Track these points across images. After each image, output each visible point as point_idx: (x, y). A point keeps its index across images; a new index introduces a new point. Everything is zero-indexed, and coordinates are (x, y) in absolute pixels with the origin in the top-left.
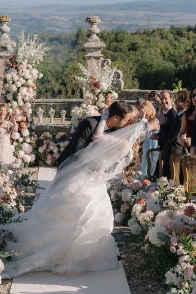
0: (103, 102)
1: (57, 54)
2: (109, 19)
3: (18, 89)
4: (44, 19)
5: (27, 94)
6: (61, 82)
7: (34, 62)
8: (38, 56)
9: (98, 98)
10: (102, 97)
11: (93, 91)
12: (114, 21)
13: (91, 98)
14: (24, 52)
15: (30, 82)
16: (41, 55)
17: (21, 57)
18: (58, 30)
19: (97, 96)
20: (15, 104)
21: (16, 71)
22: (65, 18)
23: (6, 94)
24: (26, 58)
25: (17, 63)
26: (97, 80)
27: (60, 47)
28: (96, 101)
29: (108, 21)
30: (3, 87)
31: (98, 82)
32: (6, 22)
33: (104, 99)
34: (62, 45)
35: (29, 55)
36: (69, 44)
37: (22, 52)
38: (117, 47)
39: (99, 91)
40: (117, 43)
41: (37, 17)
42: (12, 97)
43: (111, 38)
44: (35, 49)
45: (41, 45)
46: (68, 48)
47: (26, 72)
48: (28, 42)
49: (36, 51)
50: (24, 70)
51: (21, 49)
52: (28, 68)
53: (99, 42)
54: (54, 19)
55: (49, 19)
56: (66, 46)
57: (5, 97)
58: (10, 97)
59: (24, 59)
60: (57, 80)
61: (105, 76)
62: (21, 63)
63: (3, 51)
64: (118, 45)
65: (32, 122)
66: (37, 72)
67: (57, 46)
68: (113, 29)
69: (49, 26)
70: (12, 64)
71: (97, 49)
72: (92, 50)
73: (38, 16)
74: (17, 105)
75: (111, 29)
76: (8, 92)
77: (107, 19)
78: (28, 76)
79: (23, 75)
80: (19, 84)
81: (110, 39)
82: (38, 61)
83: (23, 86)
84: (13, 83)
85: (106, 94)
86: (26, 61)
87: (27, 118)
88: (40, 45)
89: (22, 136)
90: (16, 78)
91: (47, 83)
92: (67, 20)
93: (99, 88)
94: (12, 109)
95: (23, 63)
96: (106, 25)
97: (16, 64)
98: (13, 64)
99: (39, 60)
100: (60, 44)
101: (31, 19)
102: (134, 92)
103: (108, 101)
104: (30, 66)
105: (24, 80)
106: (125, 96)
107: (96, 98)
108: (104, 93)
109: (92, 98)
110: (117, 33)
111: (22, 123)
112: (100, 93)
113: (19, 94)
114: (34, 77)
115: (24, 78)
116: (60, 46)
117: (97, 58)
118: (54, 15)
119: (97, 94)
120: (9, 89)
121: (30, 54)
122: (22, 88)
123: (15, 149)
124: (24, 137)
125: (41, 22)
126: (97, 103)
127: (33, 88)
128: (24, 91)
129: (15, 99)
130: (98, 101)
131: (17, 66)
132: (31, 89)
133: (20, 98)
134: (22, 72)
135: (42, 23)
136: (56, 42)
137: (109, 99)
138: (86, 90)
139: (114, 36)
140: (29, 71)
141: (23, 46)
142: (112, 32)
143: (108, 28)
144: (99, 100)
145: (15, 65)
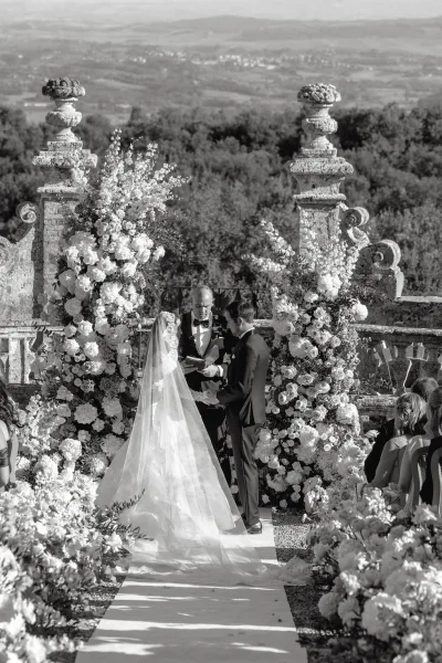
0: (324, 328)
1: (232, 178)
2: (410, 68)
3: (98, 287)
4: (197, 62)
5: (121, 301)
6: (237, 269)
7: (144, 215)
8: (153, 201)
9: (313, 318)
10: (323, 316)
11: (298, 298)
12: (426, 72)
13: (293, 316)
14: (116, 187)
15: (130, 269)
16: (163, 197)
17: (109, 201)
18: (240, 98)
19: (311, 312)
20: (87, 327)
21: (92, 238)
22: (265, 62)
23: (65, 301)
24: (120, 205)
25: (95, 218)
26: (312, 268)
27: (243, 157)
28: (305, 326)
29: (407, 74)
30: (56, 281)
31: (314, 274)
32: (70, 96)
33: (329, 320)
34: (249, 152)
35: (128, 195)
36: (273, 147)
37: (110, 189)
38: (428, 160)
39: (315, 297)
40: (427, 147)
41: (175, 56)
42: (80, 308)
43: (412, 130)
44: (147, 181)
45: (165, 169)
46: (270, 161)
47: (117, 242)
48: (130, 161)
49: (148, 187)
50: (115, 236)
51: (110, 180)
52: (125, 231)
53: (335, 157)
54: (229, 64)
55: (213, 63)
56: (262, 153)
57: (62, 308)
58: (73, 308)
59: (115, 205)
60: (225, 262)
61: (334, 259)
62: (108, 219)
63: (61, 179)
64: (432, 154)
65: (131, 378)
66: (150, 243)
67: (233, 152)
68: (420, 102)
69: (214, 86)
70: (81, 220)
71: (327, 178)
72: (313, 180)
73: (180, 54)
74: (91, 330)
75: (416, 100)
76: (70, 296)
77: (403, 67)
78: (124, 252)
79: (112, 250)
80: (101, 276)
81: (407, 133)
82: (153, 213)
83: (109, 278)
84: (84, 271)
85: (335, 306)
86: (121, 212)
87: (118, 368)
88: (163, 171)
89: (102, 416)
90: (93, 257)
91: (195, 273)
92: (271, 67)
93: (315, 290)
94: (78, 341)
95: (113, 216)
96: (399, 86)
97: (94, 221)
98: (85, 220)
99: (155, 209)
100: (244, 148)
101: (155, 64)
102: (432, 304)
103: (341, 326)
104: (130, 226)
105: (114, 265)
106: (406, 317)
107: (308, 317)
108: (329, 303)
109: (297, 316)
110: (429, 115)
111: (104, 380)
112: (318, 303)
113: (99, 301)
114: (142, 257)
115: (113, 260)
116: (245, 155)
117: (331, 205)
118: (232, 52)
119: (309, 307)
120: (74, 286)
121: (133, 193)
122: (108, 284)
123: (84, 450)
124: (109, 419)
125: (186, 73)
126: (308, 330)
127: (137, 285)
128: (112, 292)
129: (88, 314)
130: (310, 324)
131: (96, 225)
132: (132, 290)
133: (100, 310)
134: (110, 241)
135: (189, 77)
136: (231, 140)
137: (342, 320)
138: (279, 294)
139: (420, 125)
140: (127, 239)
141: (115, 173)
142: (414, 112)
143: (407, 95)
144: (314, 322)
145: (90, 224)
